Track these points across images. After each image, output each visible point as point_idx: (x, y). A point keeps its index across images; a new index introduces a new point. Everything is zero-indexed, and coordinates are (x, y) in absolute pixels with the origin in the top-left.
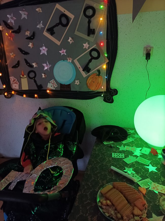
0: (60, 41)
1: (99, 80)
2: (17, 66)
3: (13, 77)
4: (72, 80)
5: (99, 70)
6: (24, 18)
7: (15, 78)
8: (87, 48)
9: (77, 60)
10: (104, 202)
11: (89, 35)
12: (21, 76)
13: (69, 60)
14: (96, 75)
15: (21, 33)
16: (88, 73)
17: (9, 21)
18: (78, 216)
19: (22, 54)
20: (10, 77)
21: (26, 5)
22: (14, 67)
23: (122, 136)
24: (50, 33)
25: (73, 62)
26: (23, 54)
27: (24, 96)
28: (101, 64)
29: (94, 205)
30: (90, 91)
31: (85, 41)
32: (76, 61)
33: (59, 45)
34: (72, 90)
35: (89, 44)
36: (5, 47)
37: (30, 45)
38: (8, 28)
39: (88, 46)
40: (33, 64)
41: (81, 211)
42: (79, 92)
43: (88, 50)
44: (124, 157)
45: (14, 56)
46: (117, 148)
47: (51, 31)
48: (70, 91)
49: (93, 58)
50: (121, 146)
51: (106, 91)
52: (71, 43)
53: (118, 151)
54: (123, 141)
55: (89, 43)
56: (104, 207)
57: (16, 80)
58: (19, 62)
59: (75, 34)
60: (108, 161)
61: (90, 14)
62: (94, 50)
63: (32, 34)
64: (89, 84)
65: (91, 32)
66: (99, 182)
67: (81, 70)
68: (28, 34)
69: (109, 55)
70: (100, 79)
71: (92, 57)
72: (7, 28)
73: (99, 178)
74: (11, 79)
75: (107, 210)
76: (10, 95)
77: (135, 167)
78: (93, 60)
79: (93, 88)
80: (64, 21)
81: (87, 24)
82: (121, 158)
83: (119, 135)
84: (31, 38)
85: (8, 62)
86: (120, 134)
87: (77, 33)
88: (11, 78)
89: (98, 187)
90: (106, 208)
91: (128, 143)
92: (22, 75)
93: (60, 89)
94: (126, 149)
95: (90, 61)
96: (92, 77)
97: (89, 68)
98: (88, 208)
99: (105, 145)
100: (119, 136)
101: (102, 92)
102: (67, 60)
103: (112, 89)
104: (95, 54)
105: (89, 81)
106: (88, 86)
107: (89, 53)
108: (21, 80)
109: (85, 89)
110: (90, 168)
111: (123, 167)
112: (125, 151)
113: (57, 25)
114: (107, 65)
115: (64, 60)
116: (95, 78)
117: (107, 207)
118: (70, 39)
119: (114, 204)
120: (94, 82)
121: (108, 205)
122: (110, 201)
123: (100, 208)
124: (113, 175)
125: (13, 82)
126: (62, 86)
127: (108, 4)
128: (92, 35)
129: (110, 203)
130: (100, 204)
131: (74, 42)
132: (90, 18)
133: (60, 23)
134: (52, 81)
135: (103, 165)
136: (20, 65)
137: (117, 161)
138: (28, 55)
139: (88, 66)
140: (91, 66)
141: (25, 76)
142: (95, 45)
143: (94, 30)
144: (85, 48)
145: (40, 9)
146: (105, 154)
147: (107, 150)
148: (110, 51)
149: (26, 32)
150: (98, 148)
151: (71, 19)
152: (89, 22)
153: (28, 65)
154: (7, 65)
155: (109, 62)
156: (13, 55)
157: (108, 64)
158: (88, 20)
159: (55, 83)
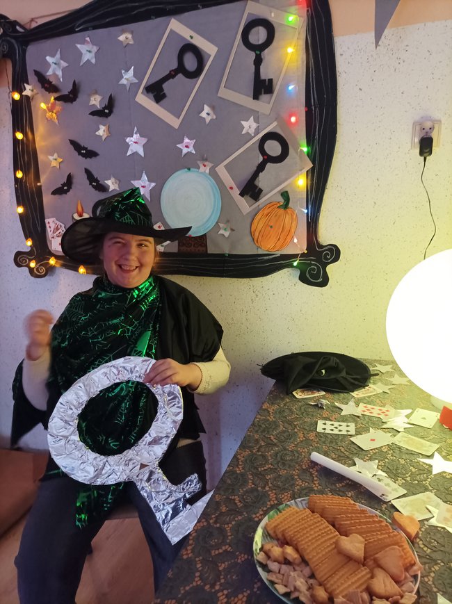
0: (178, 117)
1: (286, 222)
2: (65, 188)
3: (54, 219)
4: (211, 224)
5: (287, 192)
6: (88, 61)
7: (58, 223)
8: (252, 131)
9: (225, 166)
10: (276, 551)
11: (256, 97)
12: (76, 216)
13: (202, 168)
14: (279, 207)
15: (78, 100)
16: (254, 201)
17: (50, 73)
18: (187, 588)
19: (80, 157)
20: (47, 221)
21: (95, 28)
22: (59, 192)
23: (352, 379)
24: (154, 96)
25: (213, 174)
26: (83, 155)
27: (82, 270)
28: (291, 174)
29: (243, 559)
30: (260, 252)
31: (247, 113)
32: (221, 170)
33: (176, 127)
34: (209, 252)
35: (256, 120)
36: (37, 139)
37: (102, 131)
38: (47, 89)
39: (254, 125)
40: (106, 182)
41: (197, 574)
42: (231, 256)
43: (254, 137)
44: (353, 432)
45: (60, 163)
46: (334, 409)
47: (156, 90)
48: (206, 254)
49: (268, 159)
50: (347, 404)
51: (306, 252)
52: (208, 120)
53: (337, 415)
54: (353, 392)
55: (258, 117)
56: (274, 566)
57: (61, 226)
58: (70, 178)
59: (219, 95)
60: (302, 441)
61: (259, 41)
62: (271, 136)
63: (106, 102)
64: (257, 234)
65: (262, 87)
66: (269, 495)
67: (236, 192)
68: (96, 101)
69: (312, 149)
70: (288, 219)
71: (266, 157)
72: (43, 90)
73: (270, 485)
74: (47, 225)
75: (283, 575)
76: (43, 270)
77: (387, 460)
78: (269, 165)
79: (269, 246)
80: (190, 62)
81: (253, 68)
82: (346, 433)
83: (344, 374)
84: (104, 113)
85: (42, 180)
86: (347, 373)
87: (224, 93)
88: (49, 223)
89: (263, 510)
90: (279, 571)
91: (369, 397)
92: (77, 212)
93: (179, 250)
94: (364, 411)
95: (261, 168)
96: (266, 212)
97: (256, 187)
98: (221, 569)
99: (299, 400)
100: (342, 377)
101: (295, 256)
102: (199, 168)
103: (324, 245)
104: (273, 148)
105: (259, 224)
106: (253, 239)
107: (258, 145)
109: (247, 249)
110: (243, 457)
111: (348, 457)
112: (358, 417)
113: (171, 75)
114: (309, 177)
115: (189, 169)
116: (276, 216)
117: (284, 567)
118: (207, 109)
119: (307, 558)
120: (271, 227)
121: (287, 562)
122: (297, 550)
123: (260, 570)
124: (315, 478)
125: (54, 232)
127: (308, 11)
128: (264, 97)
129: (296, 556)
130: (260, 557)
131: (216, 119)
132: (259, 50)
133: (181, 69)
135: (285, 450)
136: (73, 187)
137: (331, 442)
138: (94, 159)
139: (256, 183)
140: (263, 181)
142: (275, 124)
143: (271, 81)
144: (248, 133)
145: (130, 36)
146: (296, 423)
147: (302, 414)
148: (317, 136)
149: (92, 99)
150: (276, 407)
151: (210, 56)
152: (258, 62)
153: (93, 186)
154: (41, 186)
155: (313, 169)
156: (56, 160)
157: (311, 173)
158: (254, 58)
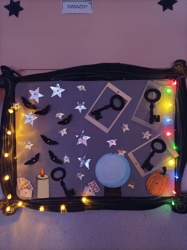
0: (108, 128)
1: (164, 181)
2: (34, 161)
3: (24, 178)
4: (124, 182)
5: (165, 167)
6: (57, 95)
7: (26, 180)
8: (148, 138)
9: (132, 153)
11: (151, 123)
12: (39, 176)
13: (120, 153)
14: (160, 174)
16: (148, 171)
17: (31, 98)
20: (18, 179)
21: (63, 80)
24: (95, 117)
26: (48, 143)
27: (42, 209)
31: (145, 129)
33: (107, 132)
34: (122, 196)
35: (150, 133)
39: (149, 135)
42: (134, 198)
43: (149, 140)
45: (32, 147)
47: (97, 114)
49: (156, 151)
52: (125, 131)
55: (151, 131)
57: (28, 182)
59: (132, 119)
64: (149, 187)
65: (154, 119)
70: (165, 179)
71: (154, 150)
76: (13, 209)
78: (156, 154)
79: (156, 193)
80: (117, 103)
81: (149, 109)
85: (17, 155)
92: (40, 174)
93: (105, 195)
95: (152, 155)
96: (154, 176)
102: (118, 153)
105: (150, 182)
106: (148, 190)
108: (37, 182)
113: (106, 108)
114: (177, 161)
115: (113, 153)
116: (159, 178)
120: (156, 183)
125: (22, 186)
126: (107, 190)
127: (177, 89)
128: (155, 123)
131: (129, 130)
133: (111, 106)
134: (91, 183)
139: (150, 162)
141: (46, 176)
142: (160, 135)
144: (146, 138)
149: (57, 114)
151: (127, 101)
152: (152, 107)
153: (53, 160)
154: (16, 159)
156: (29, 145)
159: (97, 186)
